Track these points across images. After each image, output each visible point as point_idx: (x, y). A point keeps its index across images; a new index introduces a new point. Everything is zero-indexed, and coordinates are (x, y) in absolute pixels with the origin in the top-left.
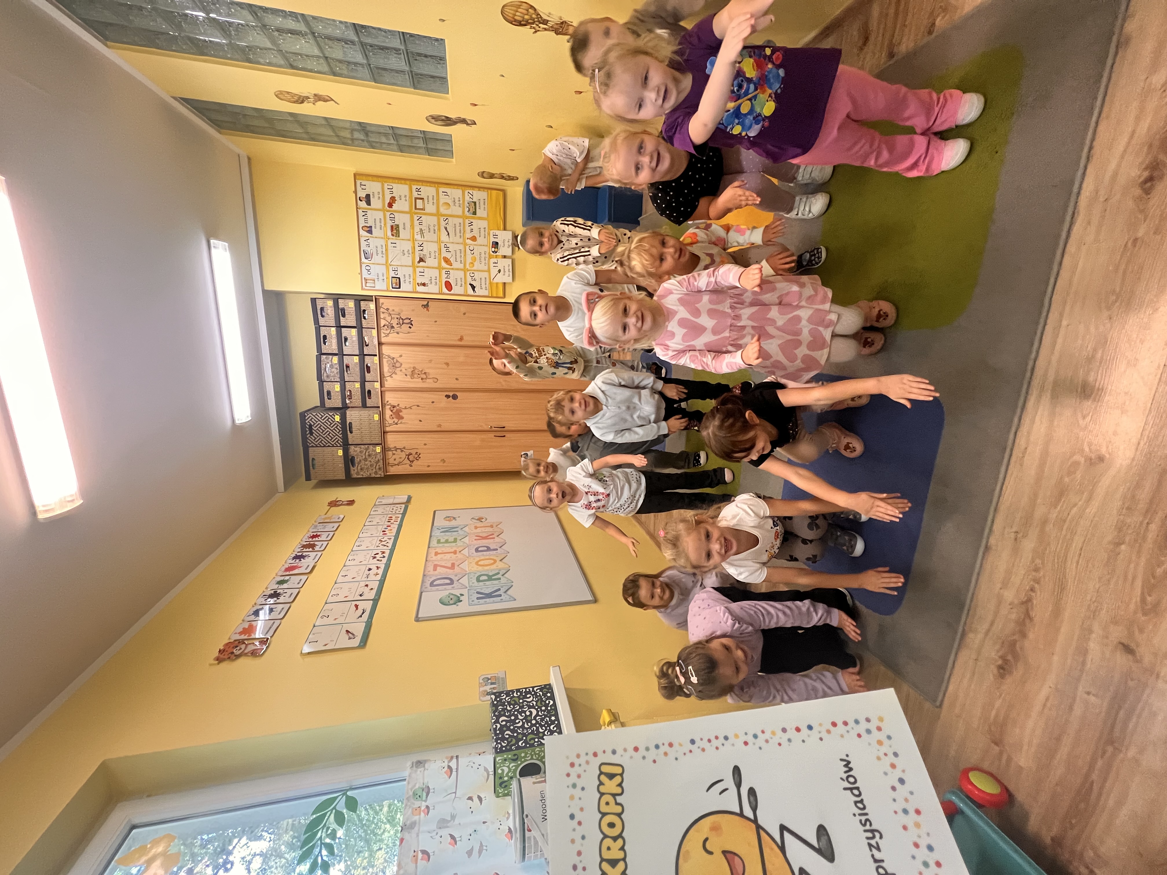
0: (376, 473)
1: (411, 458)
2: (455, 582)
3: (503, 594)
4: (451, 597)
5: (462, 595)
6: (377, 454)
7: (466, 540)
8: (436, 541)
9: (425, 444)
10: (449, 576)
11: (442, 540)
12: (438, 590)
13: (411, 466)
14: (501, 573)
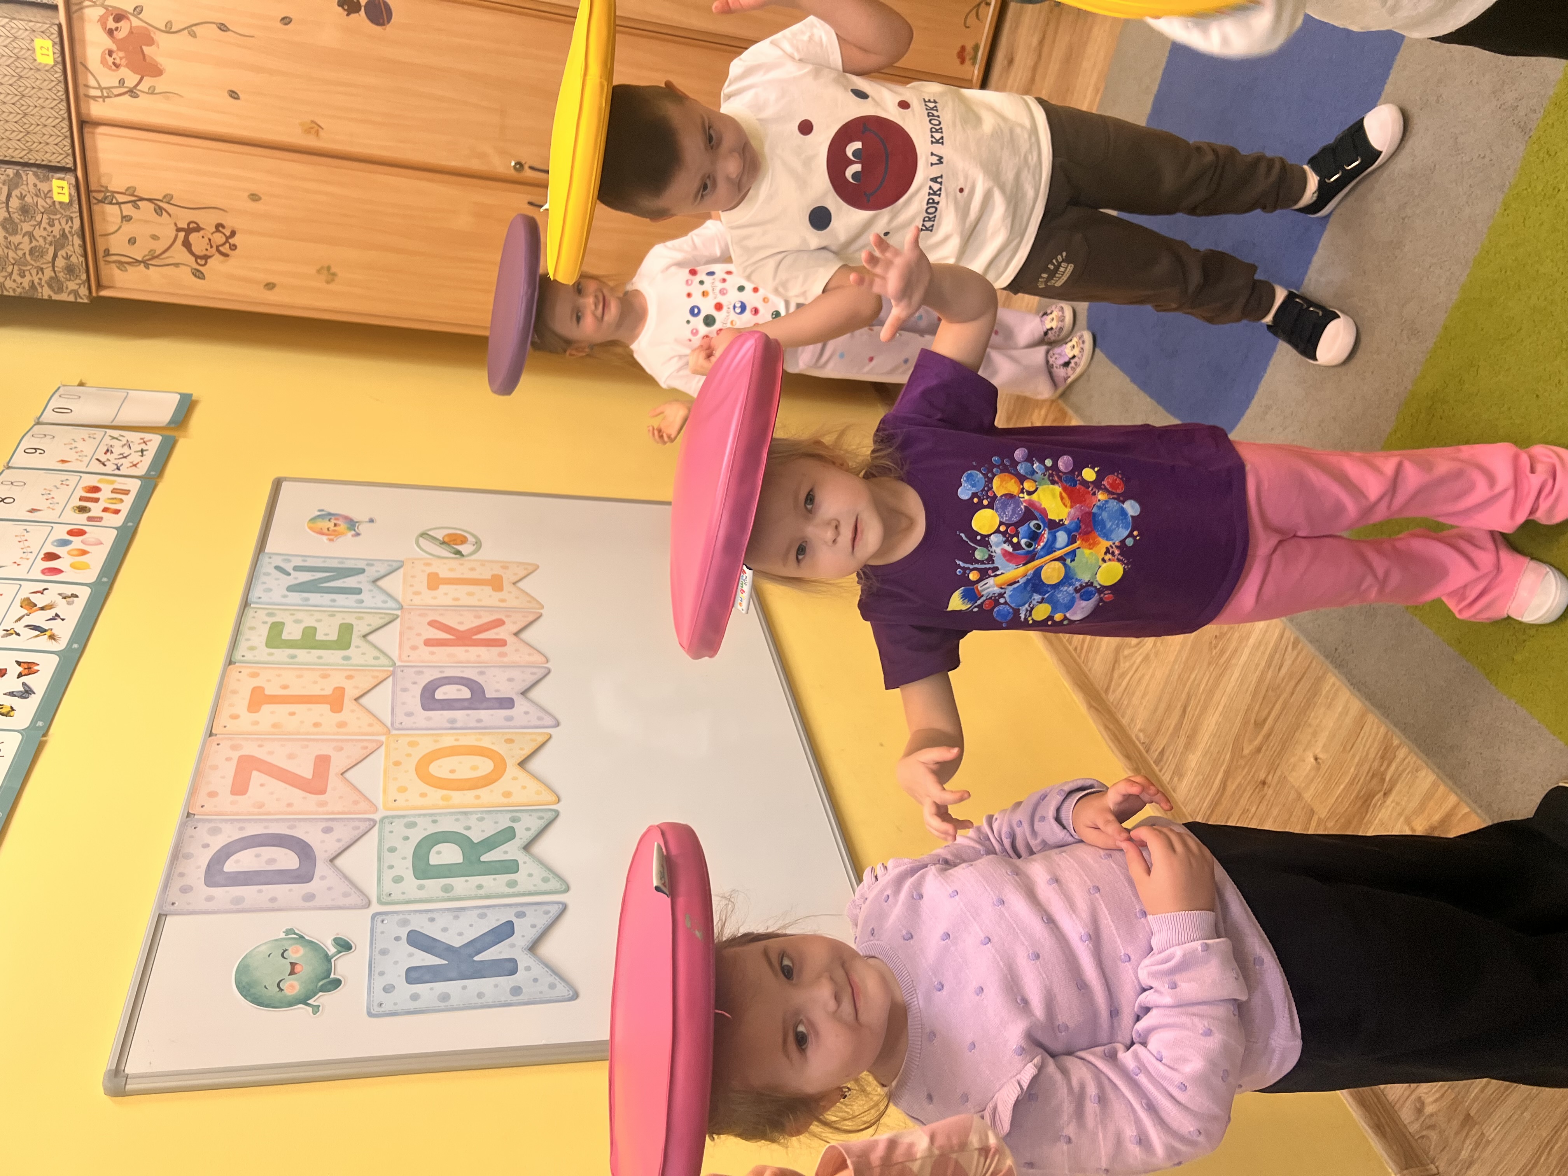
0: (55, 284)
1: (198, 242)
2: (321, 868)
3: (524, 960)
4: (297, 953)
5: (344, 946)
6: (53, 208)
7: (388, 639)
8: (264, 631)
9: (255, 197)
10: (299, 833)
11: (292, 632)
12: (238, 907)
13: (198, 274)
14: (522, 835)
